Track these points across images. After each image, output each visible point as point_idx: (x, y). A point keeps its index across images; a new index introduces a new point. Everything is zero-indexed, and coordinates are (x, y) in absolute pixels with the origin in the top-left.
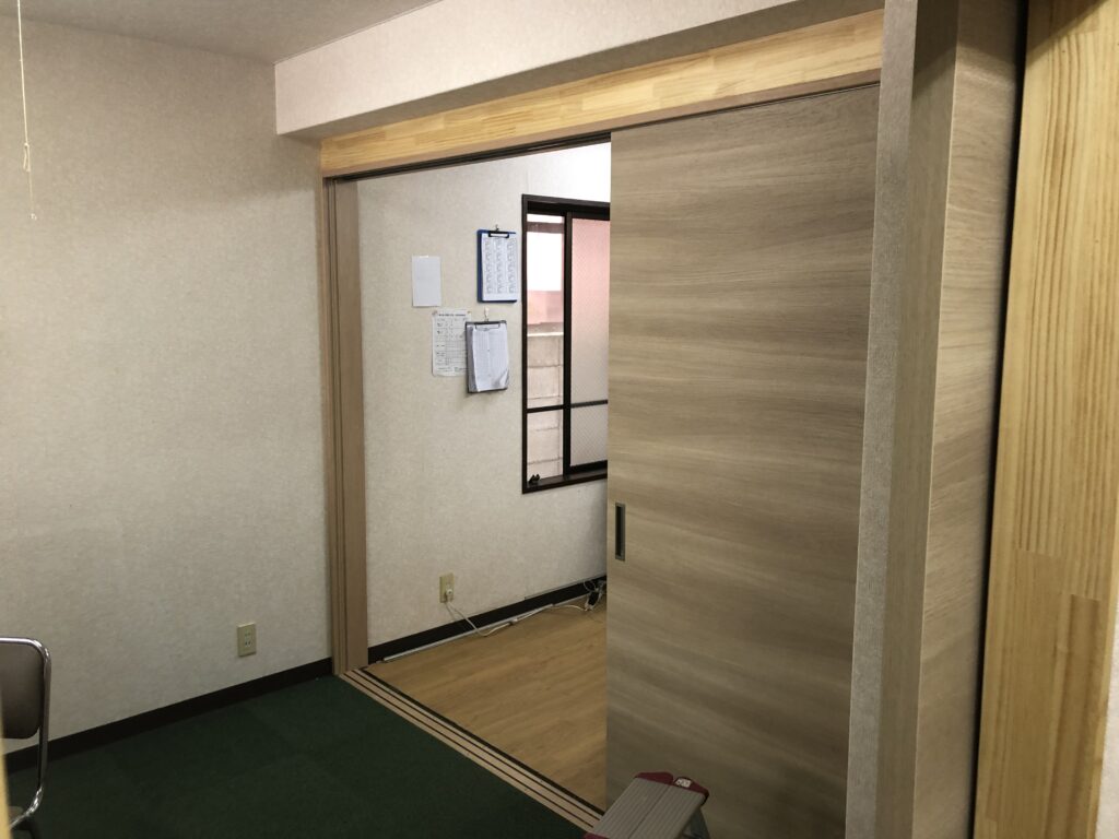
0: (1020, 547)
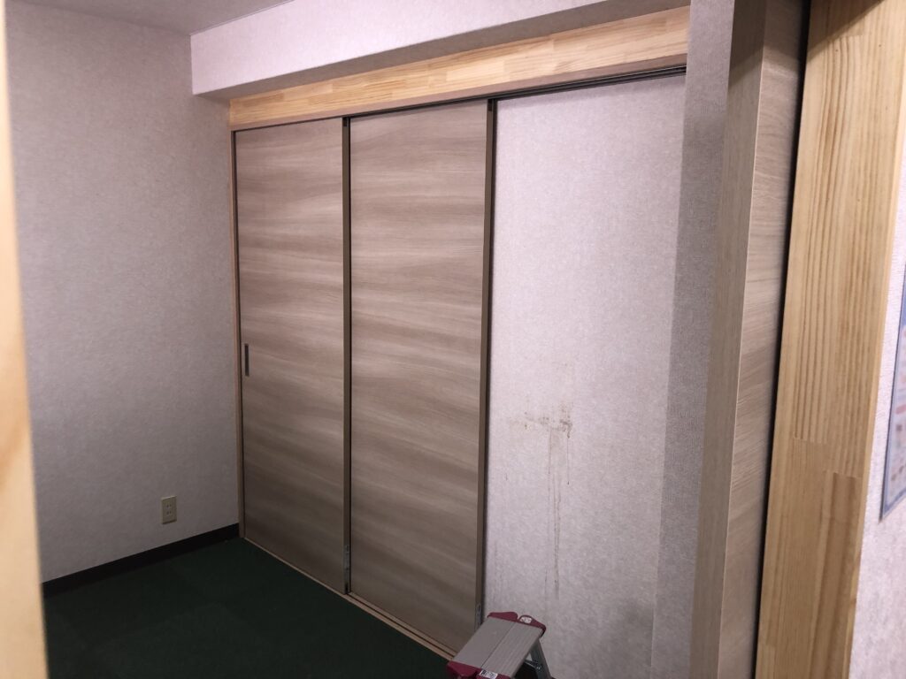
0: (796, 436)
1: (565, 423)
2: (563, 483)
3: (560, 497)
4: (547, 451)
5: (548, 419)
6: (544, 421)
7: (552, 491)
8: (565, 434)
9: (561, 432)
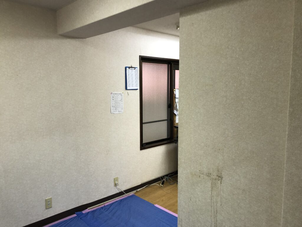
1: (219, 177)
2: (219, 205)
3: (217, 211)
4: (210, 189)
5: (210, 174)
6: (209, 175)
7: (213, 208)
8: (219, 182)
9: (217, 181)
